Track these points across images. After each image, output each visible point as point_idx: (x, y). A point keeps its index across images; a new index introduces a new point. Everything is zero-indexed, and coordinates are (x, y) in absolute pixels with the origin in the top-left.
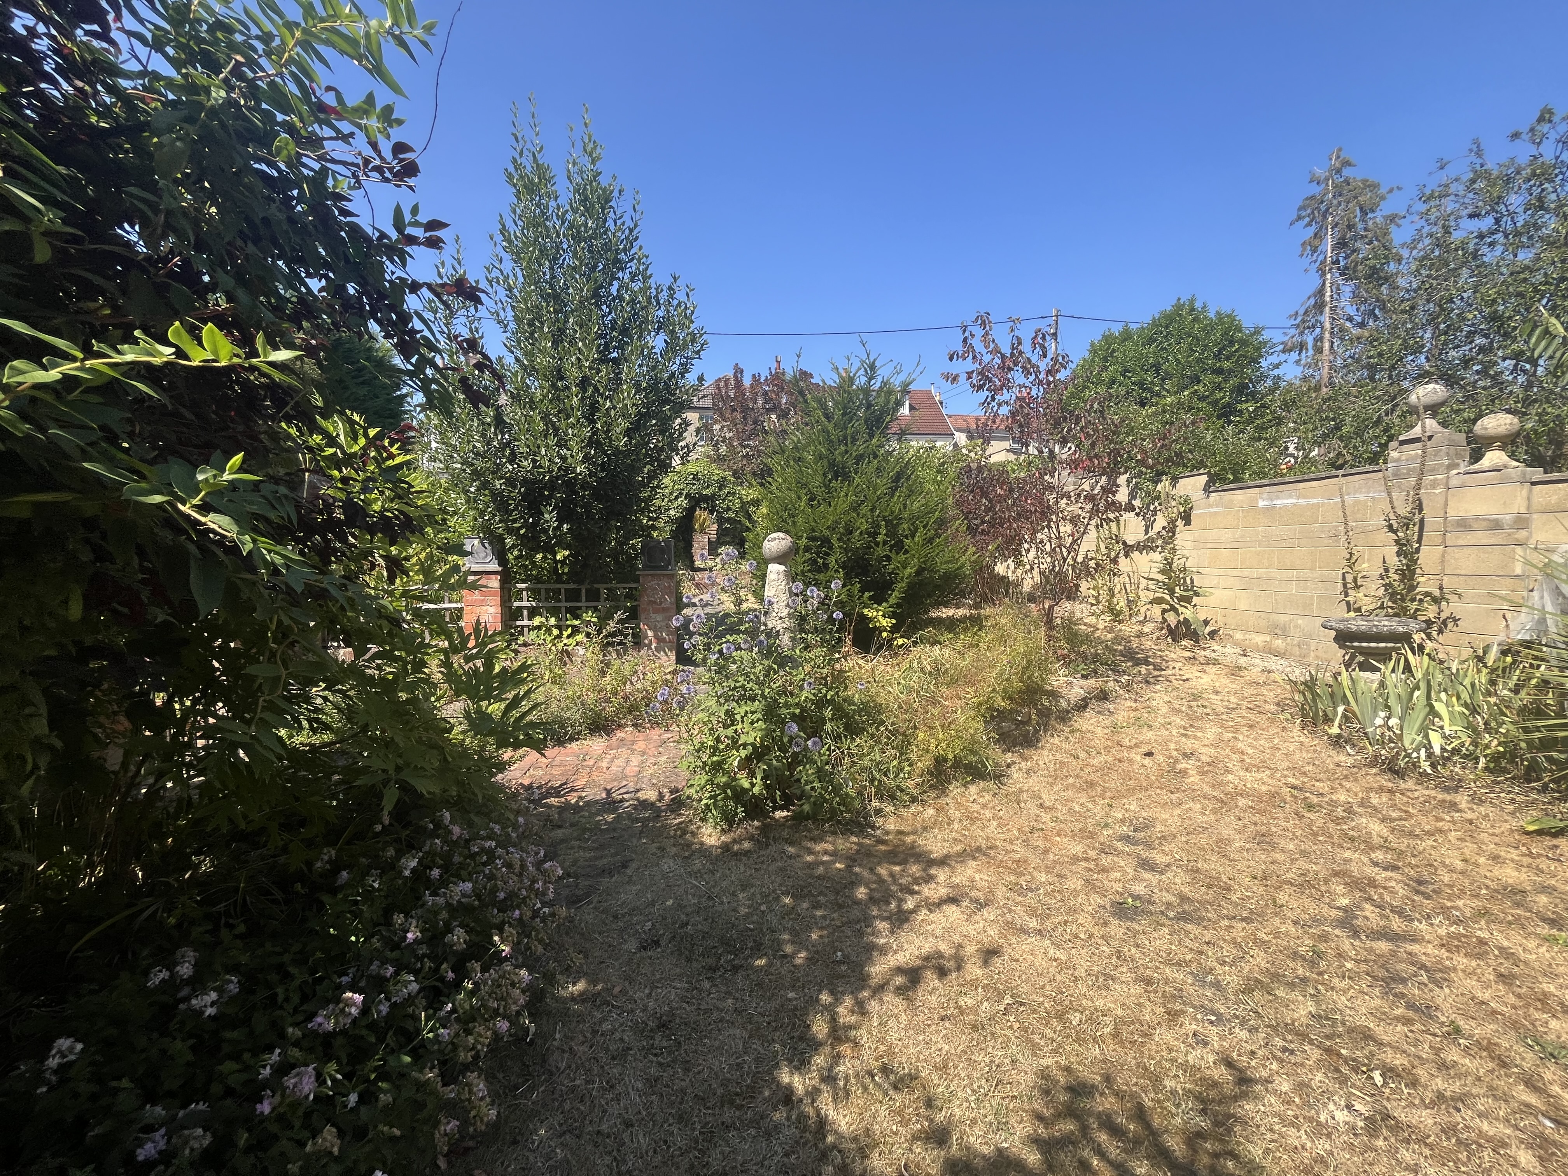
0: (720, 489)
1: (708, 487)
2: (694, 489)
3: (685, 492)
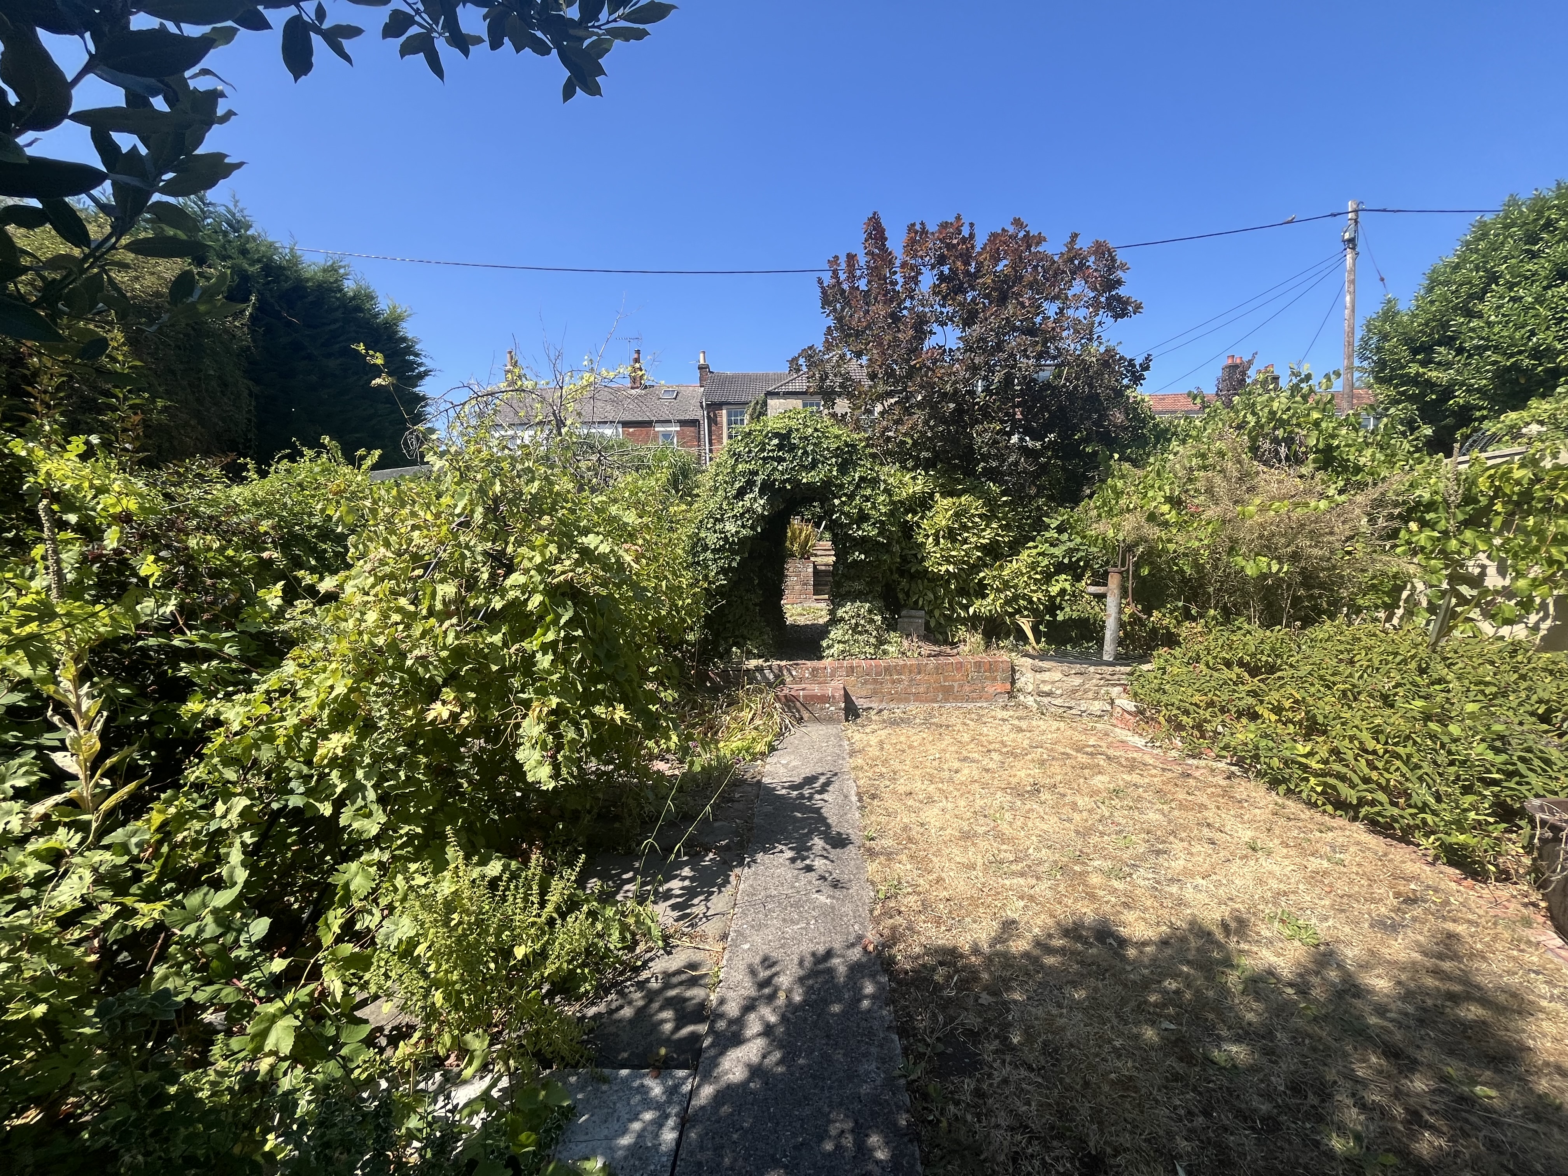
0: (843, 468)
1: (814, 465)
2: (781, 471)
3: (759, 479)
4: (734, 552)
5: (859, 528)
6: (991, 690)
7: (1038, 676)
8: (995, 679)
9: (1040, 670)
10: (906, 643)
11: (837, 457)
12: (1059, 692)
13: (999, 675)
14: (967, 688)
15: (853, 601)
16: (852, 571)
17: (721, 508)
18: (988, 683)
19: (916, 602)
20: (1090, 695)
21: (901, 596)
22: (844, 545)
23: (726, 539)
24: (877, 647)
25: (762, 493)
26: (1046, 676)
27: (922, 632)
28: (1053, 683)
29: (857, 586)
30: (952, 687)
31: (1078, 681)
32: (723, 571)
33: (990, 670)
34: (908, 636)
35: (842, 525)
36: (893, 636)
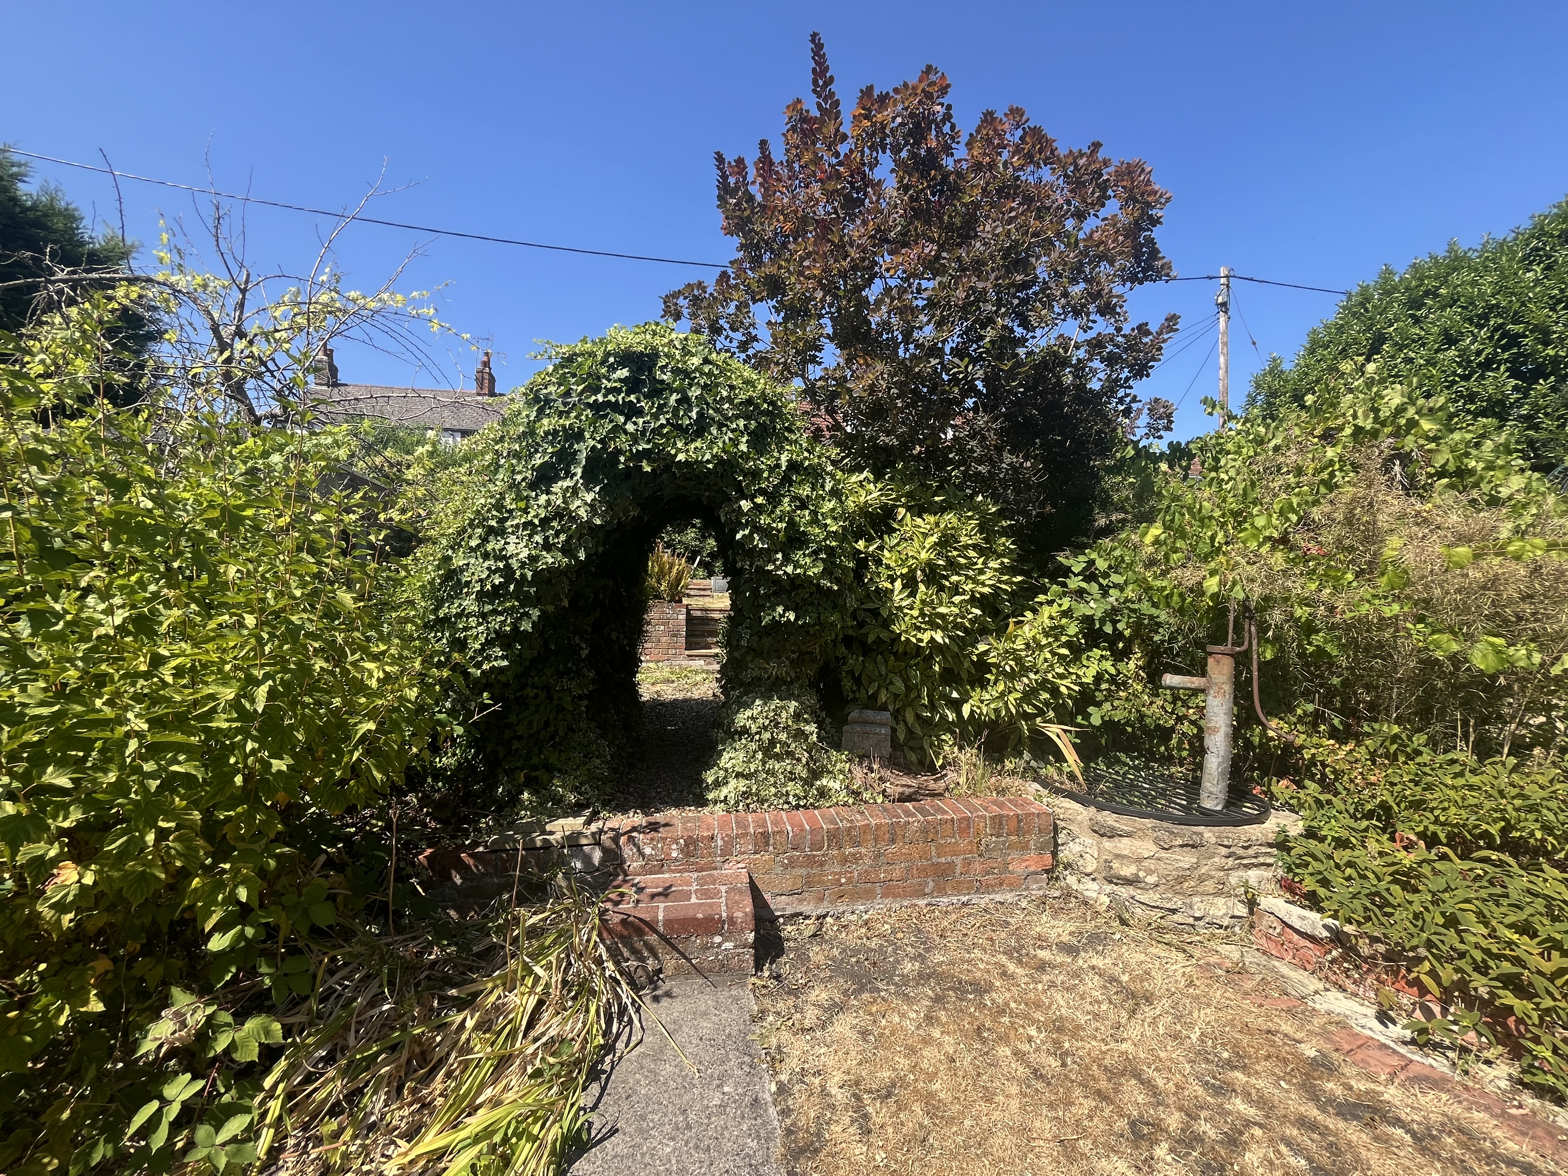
0: (759, 441)
1: (700, 429)
2: (631, 435)
3: (583, 450)
4: (526, 601)
5: (787, 560)
6: (1018, 868)
7: (1107, 844)
8: (1025, 847)
9: (1112, 834)
10: (858, 773)
11: (748, 418)
12: (1151, 879)
13: (1033, 840)
14: (977, 866)
15: (767, 698)
16: (767, 641)
17: (499, 506)
18: (1014, 855)
19: (874, 697)
20: (1210, 886)
21: (847, 684)
22: (755, 592)
23: (508, 572)
24: (808, 782)
25: (589, 477)
26: (1124, 845)
27: (887, 750)
28: (1139, 860)
29: (774, 668)
30: (952, 865)
31: (1187, 859)
32: (499, 638)
33: (1018, 832)
34: (862, 758)
35: (753, 553)
36: (839, 760)
